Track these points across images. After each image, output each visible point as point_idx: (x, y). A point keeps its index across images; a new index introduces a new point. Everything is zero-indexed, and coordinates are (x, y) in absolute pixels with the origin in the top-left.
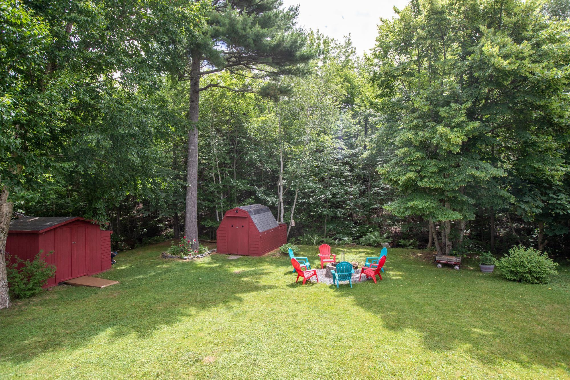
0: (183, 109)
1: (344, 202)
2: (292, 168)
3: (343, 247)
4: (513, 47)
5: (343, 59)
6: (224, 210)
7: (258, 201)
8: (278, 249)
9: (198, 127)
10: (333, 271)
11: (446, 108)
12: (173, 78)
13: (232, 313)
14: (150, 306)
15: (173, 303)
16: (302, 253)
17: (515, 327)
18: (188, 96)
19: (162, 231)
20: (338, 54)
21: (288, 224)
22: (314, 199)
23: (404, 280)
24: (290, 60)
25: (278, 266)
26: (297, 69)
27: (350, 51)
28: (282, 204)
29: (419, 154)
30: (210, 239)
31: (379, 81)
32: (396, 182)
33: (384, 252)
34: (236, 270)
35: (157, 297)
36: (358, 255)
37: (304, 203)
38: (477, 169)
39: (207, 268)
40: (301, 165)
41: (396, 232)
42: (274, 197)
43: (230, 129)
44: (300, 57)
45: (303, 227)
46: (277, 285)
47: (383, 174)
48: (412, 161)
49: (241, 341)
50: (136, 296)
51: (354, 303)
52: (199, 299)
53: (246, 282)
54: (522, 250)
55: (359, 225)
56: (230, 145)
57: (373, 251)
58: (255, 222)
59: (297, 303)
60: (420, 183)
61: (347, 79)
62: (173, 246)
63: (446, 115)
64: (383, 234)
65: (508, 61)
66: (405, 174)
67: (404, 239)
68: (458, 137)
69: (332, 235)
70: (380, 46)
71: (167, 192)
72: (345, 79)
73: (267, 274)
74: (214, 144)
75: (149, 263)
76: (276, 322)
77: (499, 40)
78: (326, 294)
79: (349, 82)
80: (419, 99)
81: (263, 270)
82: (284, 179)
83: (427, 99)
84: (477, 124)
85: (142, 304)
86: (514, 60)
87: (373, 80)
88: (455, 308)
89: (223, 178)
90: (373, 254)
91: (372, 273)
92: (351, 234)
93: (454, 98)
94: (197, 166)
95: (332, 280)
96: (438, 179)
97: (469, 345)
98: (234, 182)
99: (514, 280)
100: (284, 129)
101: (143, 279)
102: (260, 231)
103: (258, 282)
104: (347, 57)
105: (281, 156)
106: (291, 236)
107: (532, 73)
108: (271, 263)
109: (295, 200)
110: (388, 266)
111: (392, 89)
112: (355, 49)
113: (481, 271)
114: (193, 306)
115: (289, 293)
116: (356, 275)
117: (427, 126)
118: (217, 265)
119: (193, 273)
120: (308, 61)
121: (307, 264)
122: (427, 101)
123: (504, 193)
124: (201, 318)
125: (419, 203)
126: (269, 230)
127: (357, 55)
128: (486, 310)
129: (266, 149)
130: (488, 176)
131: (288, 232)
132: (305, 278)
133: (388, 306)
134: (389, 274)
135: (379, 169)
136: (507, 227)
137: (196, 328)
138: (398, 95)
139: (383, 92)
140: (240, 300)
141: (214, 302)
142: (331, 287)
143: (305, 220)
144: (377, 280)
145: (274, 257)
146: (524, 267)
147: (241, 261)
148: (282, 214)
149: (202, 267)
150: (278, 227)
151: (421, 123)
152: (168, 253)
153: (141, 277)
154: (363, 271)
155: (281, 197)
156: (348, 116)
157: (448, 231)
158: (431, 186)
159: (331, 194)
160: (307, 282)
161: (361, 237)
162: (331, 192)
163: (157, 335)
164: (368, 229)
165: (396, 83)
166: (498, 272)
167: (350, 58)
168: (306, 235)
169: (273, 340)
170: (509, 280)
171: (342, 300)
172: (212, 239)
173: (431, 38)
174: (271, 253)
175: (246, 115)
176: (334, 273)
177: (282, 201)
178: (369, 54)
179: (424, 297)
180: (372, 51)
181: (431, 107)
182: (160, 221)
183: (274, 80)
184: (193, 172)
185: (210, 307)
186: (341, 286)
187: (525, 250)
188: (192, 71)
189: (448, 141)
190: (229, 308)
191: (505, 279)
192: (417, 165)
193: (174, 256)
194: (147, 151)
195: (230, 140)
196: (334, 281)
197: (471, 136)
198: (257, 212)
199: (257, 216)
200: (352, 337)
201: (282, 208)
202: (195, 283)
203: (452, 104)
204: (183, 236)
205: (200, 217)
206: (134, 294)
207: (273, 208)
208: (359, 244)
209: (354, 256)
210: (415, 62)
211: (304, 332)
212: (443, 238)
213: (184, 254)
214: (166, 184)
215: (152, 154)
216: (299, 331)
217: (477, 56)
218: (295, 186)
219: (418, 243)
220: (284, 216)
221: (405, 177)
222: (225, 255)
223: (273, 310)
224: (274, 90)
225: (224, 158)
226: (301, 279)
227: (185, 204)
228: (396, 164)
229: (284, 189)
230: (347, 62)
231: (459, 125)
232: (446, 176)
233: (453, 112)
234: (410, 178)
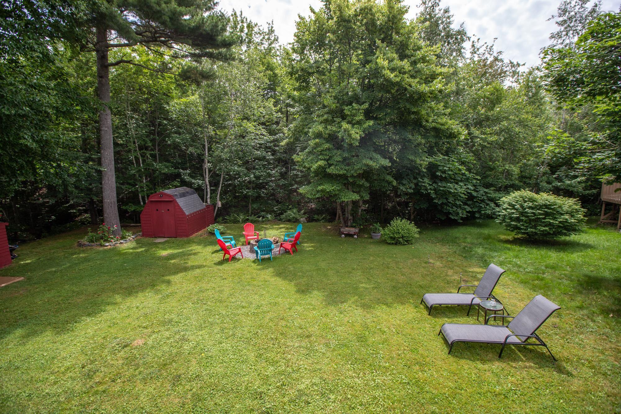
0: (90, 83)
1: (267, 183)
2: (217, 153)
3: (266, 224)
4: (398, 62)
5: (266, 45)
6: (147, 194)
7: (184, 183)
8: (205, 229)
9: (110, 108)
10: (256, 248)
11: (350, 107)
12: (72, 47)
13: (160, 296)
14: (67, 300)
15: (95, 294)
16: (228, 232)
17: (388, 279)
18: (95, 69)
19: (76, 217)
20: (261, 40)
21: (214, 205)
22: (239, 181)
23: (315, 250)
24: (211, 44)
25: (205, 246)
26: (219, 53)
27: (273, 38)
28: (208, 187)
29: (327, 146)
30: (134, 223)
31: (297, 75)
32: (309, 169)
33: (299, 228)
34: (164, 253)
35: (75, 289)
36: (279, 231)
37: (230, 185)
38: (371, 159)
39: (132, 253)
40: (226, 150)
41: (311, 209)
42: (200, 179)
43: (149, 109)
44: (221, 42)
45: (230, 206)
46: (204, 264)
47: (298, 162)
48: (322, 151)
49: (170, 321)
50: (48, 290)
51: (273, 274)
52: (125, 286)
53: (173, 264)
54: (399, 221)
55: (280, 203)
56: (150, 126)
57: (292, 227)
58: (181, 206)
59: (223, 279)
60: (328, 170)
61: (270, 67)
62: (90, 234)
63: (349, 113)
64: (301, 210)
65: (394, 74)
66: (317, 162)
67: (318, 214)
68: (357, 133)
69: (256, 213)
70: (297, 42)
71: (78, 177)
72: (268, 66)
73: (195, 254)
74: (132, 125)
75: (62, 254)
76: (203, 299)
77: (389, 55)
78: (249, 269)
79: (271, 70)
80: (329, 97)
81: (191, 250)
82: (208, 162)
83: (335, 98)
84: (371, 123)
85: (57, 299)
86: (398, 73)
87: (291, 74)
88: (350, 270)
89: (144, 161)
90: (291, 228)
91: (289, 247)
92: (274, 211)
93: (356, 99)
94: (113, 149)
95: (255, 255)
96: (342, 167)
97: (356, 297)
98: (157, 165)
99: (393, 243)
100: (208, 113)
101: (55, 272)
102: (187, 214)
103: (186, 263)
104: (270, 45)
105: (206, 140)
106: (218, 215)
107: (410, 86)
108: (199, 243)
109: (221, 182)
110: (303, 239)
111: (308, 83)
112: (278, 38)
113: (372, 238)
114: (118, 294)
115: (216, 270)
116: (276, 249)
117: (335, 121)
118: (143, 249)
119: (117, 260)
120: (230, 47)
121: (233, 242)
122: (335, 99)
123: (389, 178)
124: (128, 304)
125: (328, 187)
126: (196, 212)
127: (279, 44)
128: (371, 268)
129: (190, 133)
130: (378, 165)
131: (215, 213)
132: (231, 256)
133: (300, 274)
134: (304, 246)
135: (295, 157)
136: (393, 201)
137: (123, 315)
138: (313, 89)
139: (300, 85)
140: (169, 282)
141: (142, 287)
142: (254, 262)
143: (231, 201)
144: (293, 252)
145: (201, 237)
146: (399, 233)
147: (169, 243)
148: (209, 196)
149: (126, 253)
150: (205, 209)
151: (330, 118)
152: (85, 240)
153: (54, 269)
154: (281, 246)
155: (207, 180)
156: (270, 104)
157: (350, 207)
158: (337, 172)
159: (255, 177)
160: (233, 258)
161: (282, 214)
162: (254, 174)
163: (78, 328)
164: (288, 206)
165: (311, 79)
166: (383, 238)
167: (273, 45)
168: (232, 214)
169: (201, 315)
170: (389, 244)
171: (263, 272)
172: (136, 222)
173: (339, 43)
174: (200, 233)
175: (167, 95)
176: (257, 249)
177: (208, 183)
178: (289, 47)
179: (329, 263)
180: (291, 46)
181: (338, 105)
182: (72, 207)
183: (196, 61)
184: (108, 155)
185: (137, 292)
186: (263, 260)
187: (401, 221)
188: (97, 43)
189: (350, 135)
190: (157, 292)
191: (387, 243)
192: (326, 155)
193: (93, 244)
194: (46, 135)
195: (151, 122)
196: (257, 256)
197: (367, 132)
198: (183, 195)
199: (183, 199)
200: (270, 304)
201: (209, 190)
202: (119, 270)
203: (354, 105)
204: (103, 221)
205: (121, 201)
206: (47, 289)
207: (200, 191)
208: (280, 220)
209: (276, 231)
210: (327, 61)
211: (229, 304)
212: (346, 213)
213: (104, 241)
214: (76, 168)
215: (53, 138)
216: (225, 304)
217: (373, 66)
218: (220, 169)
219: (328, 217)
220: (211, 198)
221: (316, 165)
222: (151, 239)
223: (201, 288)
224: (196, 74)
225: (144, 140)
226: (227, 256)
227: (102, 188)
228: (310, 153)
229: (210, 171)
230: (270, 49)
231: (359, 123)
232: (348, 165)
233: (354, 111)
234: (320, 166)
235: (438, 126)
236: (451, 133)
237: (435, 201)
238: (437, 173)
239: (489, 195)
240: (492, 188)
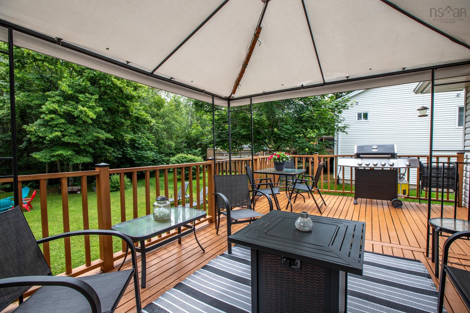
11: (83, 95)
29: (63, 121)
32: (43, 138)
38: (98, 133)
47: (30, 131)
48: (58, 124)
54: (116, 176)
60: (64, 139)
63: (83, 100)
80: (65, 85)
91: (25, 205)
96: (75, 137)
117: (69, 103)
122: (69, 87)
144: (30, 209)
158: (71, 141)
181: (73, 92)
192: (61, 127)
203: (86, 94)
221: (52, 135)
232: (80, 136)
233: (87, 99)
234: (58, 135)
235: (139, 116)
236: (146, 121)
237: (135, 162)
238: (136, 145)
239: (163, 158)
240: (163, 154)
